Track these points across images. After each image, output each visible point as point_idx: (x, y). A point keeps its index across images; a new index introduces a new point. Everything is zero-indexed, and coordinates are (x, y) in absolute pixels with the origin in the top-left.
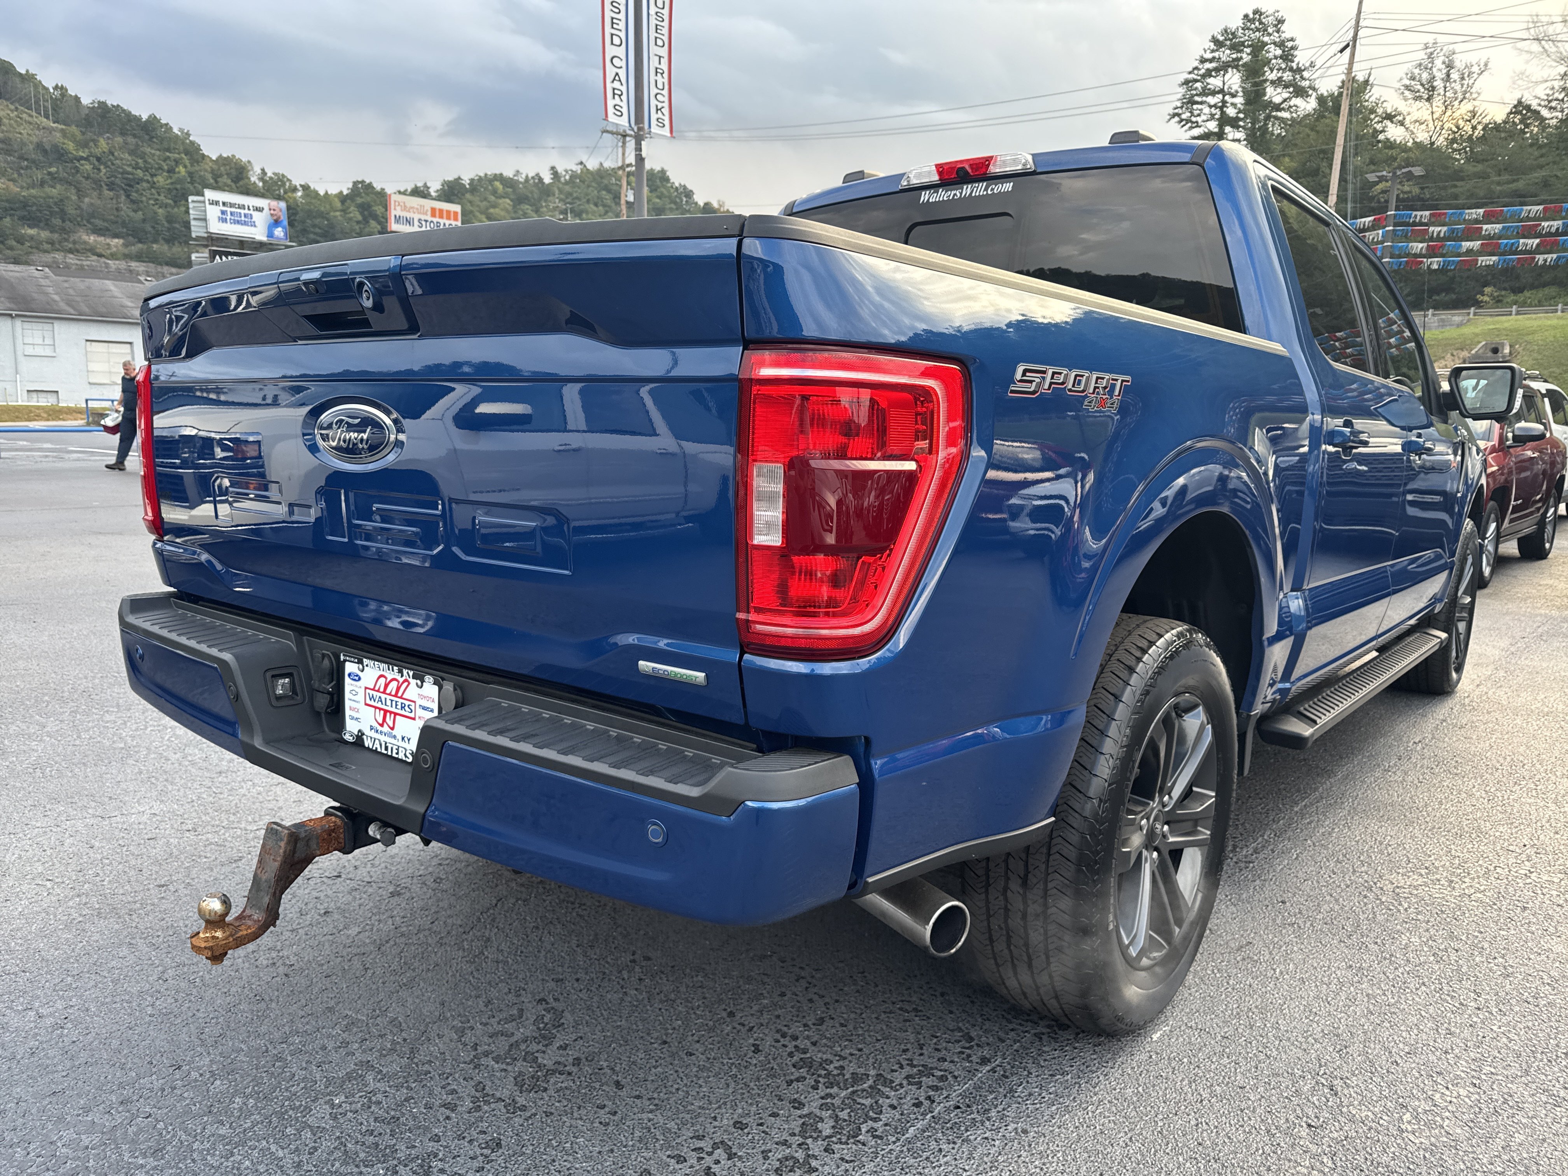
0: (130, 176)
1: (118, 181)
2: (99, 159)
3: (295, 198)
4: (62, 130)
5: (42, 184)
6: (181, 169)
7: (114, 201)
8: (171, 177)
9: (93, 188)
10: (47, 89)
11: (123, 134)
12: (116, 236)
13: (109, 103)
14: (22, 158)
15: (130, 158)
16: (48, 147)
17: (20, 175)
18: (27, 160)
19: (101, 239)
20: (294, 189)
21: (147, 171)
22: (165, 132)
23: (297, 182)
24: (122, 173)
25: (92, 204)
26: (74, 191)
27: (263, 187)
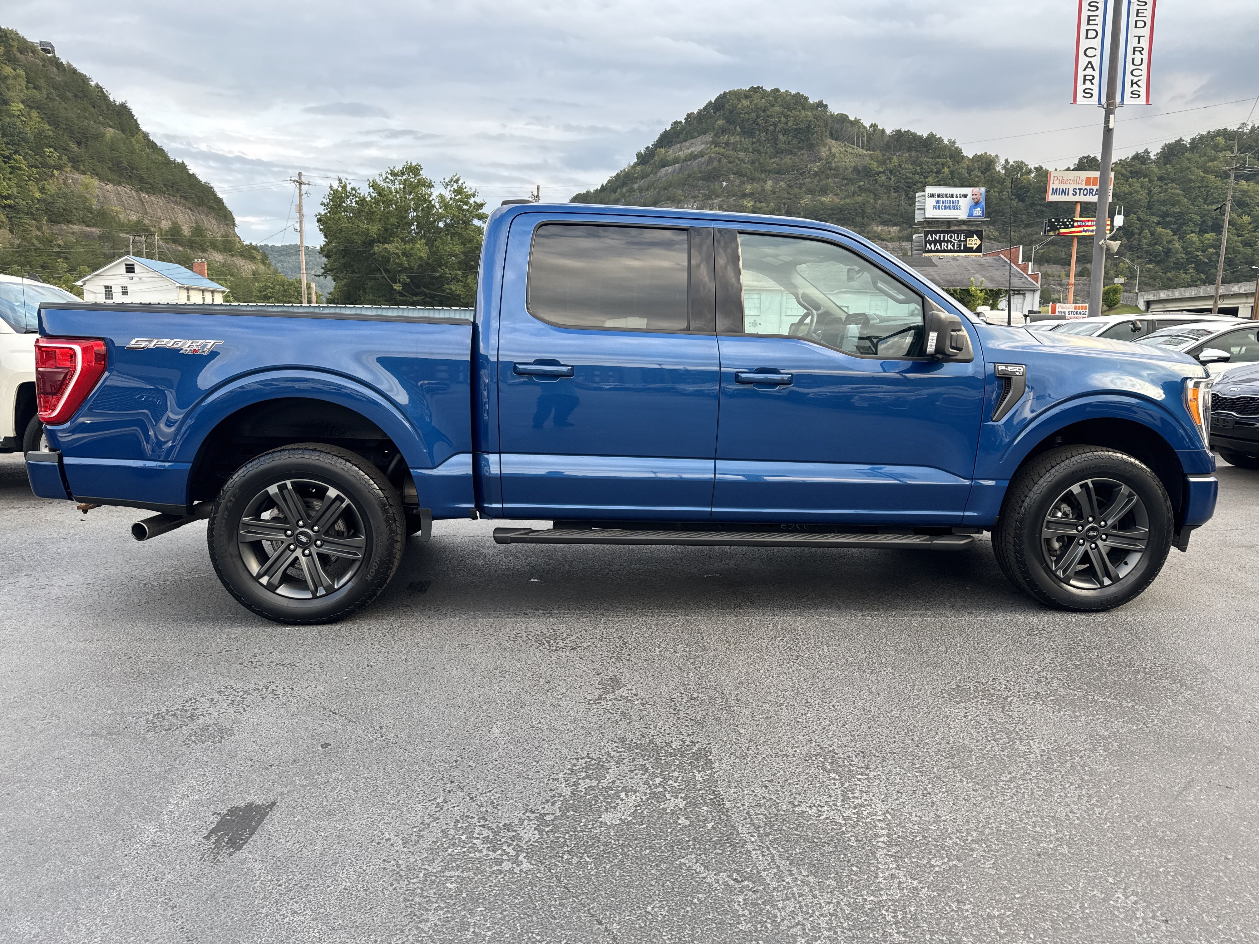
0: (910, 180)
1: (902, 185)
2: (891, 172)
3: (1029, 179)
4: (871, 156)
5: (854, 193)
6: (946, 170)
7: (897, 200)
8: (938, 177)
9: (885, 193)
10: (865, 128)
11: (909, 150)
12: (895, 225)
13: (903, 130)
14: (844, 179)
15: (911, 167)
16: (860, 169)
17: (841, 190)
18: (847, 179)
19: (885, 228)
20: (1030, 172)
21: (922, 174)
22: (938, 144)
23: (1031, 166)
24: (905, 179)
25: (883, 204)
26: (872, 196)
27: (1005, 174)
